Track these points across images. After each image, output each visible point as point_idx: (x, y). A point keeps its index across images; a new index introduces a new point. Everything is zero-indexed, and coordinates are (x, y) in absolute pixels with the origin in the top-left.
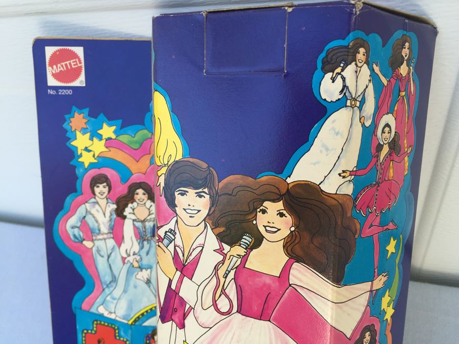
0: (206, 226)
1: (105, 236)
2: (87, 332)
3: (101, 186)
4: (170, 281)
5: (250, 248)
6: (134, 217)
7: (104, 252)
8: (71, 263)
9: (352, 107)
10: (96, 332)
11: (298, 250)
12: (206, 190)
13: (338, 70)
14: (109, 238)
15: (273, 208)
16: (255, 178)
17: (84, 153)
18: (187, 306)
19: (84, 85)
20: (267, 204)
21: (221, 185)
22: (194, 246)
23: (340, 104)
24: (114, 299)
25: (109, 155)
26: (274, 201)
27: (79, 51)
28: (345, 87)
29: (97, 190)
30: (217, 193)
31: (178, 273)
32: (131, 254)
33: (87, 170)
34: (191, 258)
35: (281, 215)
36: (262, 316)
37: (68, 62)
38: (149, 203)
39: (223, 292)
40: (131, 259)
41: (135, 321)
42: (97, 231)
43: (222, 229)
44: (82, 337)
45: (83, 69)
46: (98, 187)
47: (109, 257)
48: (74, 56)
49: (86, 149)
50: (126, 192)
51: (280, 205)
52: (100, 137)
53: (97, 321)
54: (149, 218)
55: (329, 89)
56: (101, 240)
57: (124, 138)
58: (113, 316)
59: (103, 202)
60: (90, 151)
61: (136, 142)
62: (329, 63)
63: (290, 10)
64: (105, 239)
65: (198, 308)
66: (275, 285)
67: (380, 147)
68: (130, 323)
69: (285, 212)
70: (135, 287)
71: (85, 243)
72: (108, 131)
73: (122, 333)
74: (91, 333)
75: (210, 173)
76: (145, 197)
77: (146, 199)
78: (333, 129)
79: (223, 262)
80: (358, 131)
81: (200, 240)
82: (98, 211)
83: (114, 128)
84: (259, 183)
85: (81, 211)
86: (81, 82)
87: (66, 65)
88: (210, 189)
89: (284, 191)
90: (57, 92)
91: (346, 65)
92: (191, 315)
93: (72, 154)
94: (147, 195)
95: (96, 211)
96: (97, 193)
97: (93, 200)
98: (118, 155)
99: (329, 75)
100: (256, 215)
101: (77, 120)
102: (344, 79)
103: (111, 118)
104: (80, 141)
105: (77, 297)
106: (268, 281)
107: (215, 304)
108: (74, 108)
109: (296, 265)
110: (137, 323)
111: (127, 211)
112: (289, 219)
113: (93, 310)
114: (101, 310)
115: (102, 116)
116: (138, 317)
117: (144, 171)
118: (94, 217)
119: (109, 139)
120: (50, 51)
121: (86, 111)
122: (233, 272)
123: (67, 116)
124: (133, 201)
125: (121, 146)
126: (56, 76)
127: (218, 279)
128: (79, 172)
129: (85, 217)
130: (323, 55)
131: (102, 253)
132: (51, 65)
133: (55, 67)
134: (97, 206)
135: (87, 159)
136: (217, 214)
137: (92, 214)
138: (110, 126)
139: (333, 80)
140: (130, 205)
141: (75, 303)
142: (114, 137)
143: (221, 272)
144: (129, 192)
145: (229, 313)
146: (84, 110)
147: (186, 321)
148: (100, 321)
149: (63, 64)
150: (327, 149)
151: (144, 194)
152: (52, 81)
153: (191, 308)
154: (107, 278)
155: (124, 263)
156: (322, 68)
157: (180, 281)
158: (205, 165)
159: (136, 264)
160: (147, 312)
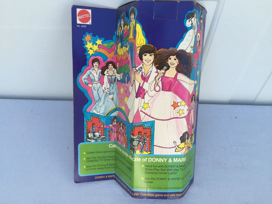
0: (152, 65)
1: (97, 82)
2: (88, 121)
3: (96, 63)
4: (140, 84)
5: (166, 70)
6: (108, 75)
7: (96, 89)
8: (83, 93)
9: (193, 29)
10: (92, 120)
11: (180, 70)
12: (153, 54)
13: (191, 19)
14: (98, 83)
15: (173, 57)
16: (168, 49)
17: (90, 50)
18: (146, 91)
19: (91, 24)
20: (171, 57)
21: (158, 52)
22: (148, 72)
23: (191, 28)
24: (99, 107)
25: (99, 51)
26: (173, 56)
27: (90, 11)
28: (192, 23)
29: (94, 64)
30: (156, 54)
31: (143, 81)
32: (106, 89)
33: (91, 56)
34: (147, 75)
35: (175, 59)
36: (169, 90)
37: (85, 15)
38: (114, 69)
39: (158, 85)
40: (106, 91)
41: (107, 115)
42: (94, 80)
43: (157, 65)
44: (86, 123)
45: (91, 18)
46: (95, 63)
47: (98, 90)
48: (88, 13)
49: (91, 49)
50: (105, 65)
51: (175, 57)
52: (96, 44)
53: (92, 116)
54: (113, 75)
55: (188, 24)
56: (95, 84)
57: (105, 45)
58: (99, 113)
59: (96, 69)
60: (92, 49)
61: (109, 46)
62: (188, 17)
63: (179, 2)
64: (97, 83)
65: (149, 91)
66: (173, 80)
67: (197, 42)
68: (105, 115)
69: (176, 59)
70: (108, 101)
71: (89, 85)
72: (99, 42)
73: (102, 120)
74: (90, 121)
75: (154, 48)
76: (112, 67)
77: (112, 68)
78: (189, 35)
79: (158, 75)
80: (194, 36)
81: (151, 70)
82: (94, 72)
83: (101, 41)
84: (169, 50)
85: (88, 72)
86: (90, 23)
87: (84, 16)
88: (154, 53)
89: (176, 52)
90: (81, 26)
91: (193, 17)
92: (147, 94)
93: (85, 50)
94: (113, 66)
95: (93, 72)
96: (94, 66)
97: (93, 68)
98: (103, 51)
99: (188, 20)
100: (168, 60)
101: (88, 37)
102: (192, 21)
103: (100, 37)
104: (89, 46)
105: (85, 107)
106: (171, 79)
107: (155, 89)
108: (87, 33)
109: (179, 74)
110: (108, 115)
111: (106, 72)
112: (177, 60)
113: (91, 112)
114: (94, 111)
115: (97, 36)
116: (108, 113)
117: (112, 57)
118: (93, 75)
119: (99, 45)
120: (78, 10)
121: (91, 34)
122: (161, 78)
123: (84, 36)
124: (108, 68)
125: (104, 48)
126: (80, 20)
127: (156, 81)
128: (88, 57)
129: (89, 75)
130: (187, 15)
131: (95, 89)
132: (79, 16)
133: (80, 16)
134: (94, 70)
135: (91, 52)
136: (156, 61)
137: (92, 74)
138: (100, 40)
139: (189, 21)
140: (107, 70)
141: (84, 109)
142: (101, 44)
143: (157, 79)
144: (106, 65)
145: (159, 91)
146: (90, 34)
147: (145, 96)
148: (94, 116)
149: (83, 15)
150: (188, 40)
151: (112, 66)
152: (79, 22)
153: (147, 91)
154: (97, 99)
155: (104, 92)
156: (187, 18)
157: (143, 83)
158: (153, 46)
159: (108, 93)
160: (112, 110)
